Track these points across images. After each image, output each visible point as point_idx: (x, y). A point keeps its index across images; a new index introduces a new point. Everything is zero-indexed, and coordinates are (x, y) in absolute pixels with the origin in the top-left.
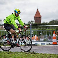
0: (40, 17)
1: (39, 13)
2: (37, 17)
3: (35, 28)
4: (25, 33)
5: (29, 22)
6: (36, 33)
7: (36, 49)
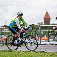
0: (50, 19)
1: (49, 15)
2: (46, 19)
3: (45, 29)
4: (34, 33)
5: (39, 23)
6: (45, 33)
7: (45, 48)
